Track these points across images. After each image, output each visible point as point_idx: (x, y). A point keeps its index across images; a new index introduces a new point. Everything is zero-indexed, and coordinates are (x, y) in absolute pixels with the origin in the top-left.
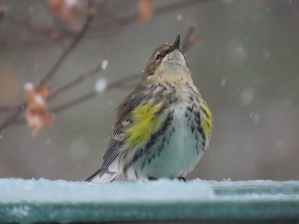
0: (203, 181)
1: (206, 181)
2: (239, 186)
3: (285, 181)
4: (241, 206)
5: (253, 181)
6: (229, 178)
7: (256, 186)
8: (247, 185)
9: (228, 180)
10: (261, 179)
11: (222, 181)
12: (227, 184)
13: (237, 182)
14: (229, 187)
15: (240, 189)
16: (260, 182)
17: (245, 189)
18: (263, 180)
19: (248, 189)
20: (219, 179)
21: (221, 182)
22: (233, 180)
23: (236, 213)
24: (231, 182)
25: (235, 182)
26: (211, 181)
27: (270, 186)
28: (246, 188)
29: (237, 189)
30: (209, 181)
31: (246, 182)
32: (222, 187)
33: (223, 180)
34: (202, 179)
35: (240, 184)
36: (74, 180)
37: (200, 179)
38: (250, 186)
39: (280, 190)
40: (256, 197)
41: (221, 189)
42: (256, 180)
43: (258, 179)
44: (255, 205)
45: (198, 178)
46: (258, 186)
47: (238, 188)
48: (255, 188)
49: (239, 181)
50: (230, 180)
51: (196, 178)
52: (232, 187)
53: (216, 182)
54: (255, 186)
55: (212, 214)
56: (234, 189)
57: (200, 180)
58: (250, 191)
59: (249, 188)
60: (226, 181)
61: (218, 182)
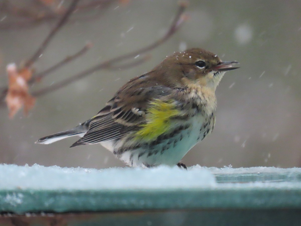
0: (203, 167)
1: (206, 167)
2: (241, 174)
3: (289, 167)
4: (244, 194)
5: (255, 168)
6: (230, 165)
7: (259, 173)
8: (249, 172)
9: (229, 167)
10: (264, 166)
11: (223, 167)
12: (228, 171)
14: (230, 174)
15: (241, 176)
16: (262, 169)
17: (247, 176)
18: (265, 167)
19: (250, 176)
20: (220, 166)
21: (221, 168)
22: (234, 167)
23: (238, 201)
24: (232, 168)
25: (237, 169)
26: (212, 167)
27: (272, 173)
28: (249, 175)
30: (210, 168)
31: (248, 168)
32: (223, 175)
33: (224, 166)
34: (202, 165)
35: (242, 171)
36: (69, 166)
37: (200, 165)
38: (252, 174)
39: (283, 178)
40: (259, 185)
41: (221, 177)
42: (258, 167)
43: (261, 166)
44: (259, 194)
45: (197, 165)
46: (261, 173)
47: (240, 176)
48: (258, 175)
49: (240, 168)
50: (232, 167)
51: (195, 165)
52: (233, 174)
53: (217, 169)
54: (257, 173)
55: (213, 202)
56: (236, 176)
57: (200, 167)
58: (253, 179)
59: (251, 175)
60: (227, 167)
61: (219, 169)
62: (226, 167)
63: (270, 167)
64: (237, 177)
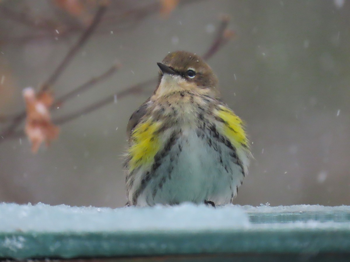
0: (236, 206)
1: (239, 206)
2: (280, 213)
3: (335, 205)
4: (282, 236)
5: (297, 206)
6: (268, 203)
7: (301, 212)
8: (289, 211)
9: (266, 205)
10: (306, 204)
11: (259, 205)
12: (265, 209)
13: (277, 207)
14: (267, 213)
16: (305, 207)
17: (288, 216)
18: (309, 205)
19: (290, 215)
20: (255, 204)
21: (257, 207)
22: (272, 205)
23: (276, 245)
24: (270, 207)
25: (275, 207)
26: (246, 206)
27: (317, 212)
28: (289, 214)
29: (277, 215)
30: (243, 207)
31: (288, 207)
32: (259, 214)
33: (261, 204)
35: (281, 209)
36: (79, 205)
38: (293, 213)
39: (329, 217)
40: (300, 225)
41: (257, 216)
42: (300, 205)
43: (303, 204)
44: (300, 235)
46: (303, 212)
47: (279, 215)
48: (299, 214)
49: (279, 206)
50: (269, 205)
52: (272, 213)
53: (253, 208)
54: (299, 212)
55: (247, 245)
56: (274, 215)
58: (294, 218)
59: (292, 214)
60: (264, 206)
61: (255, 207)
62: (262, 205)
63: (315, 205)
64: (276, 216)
